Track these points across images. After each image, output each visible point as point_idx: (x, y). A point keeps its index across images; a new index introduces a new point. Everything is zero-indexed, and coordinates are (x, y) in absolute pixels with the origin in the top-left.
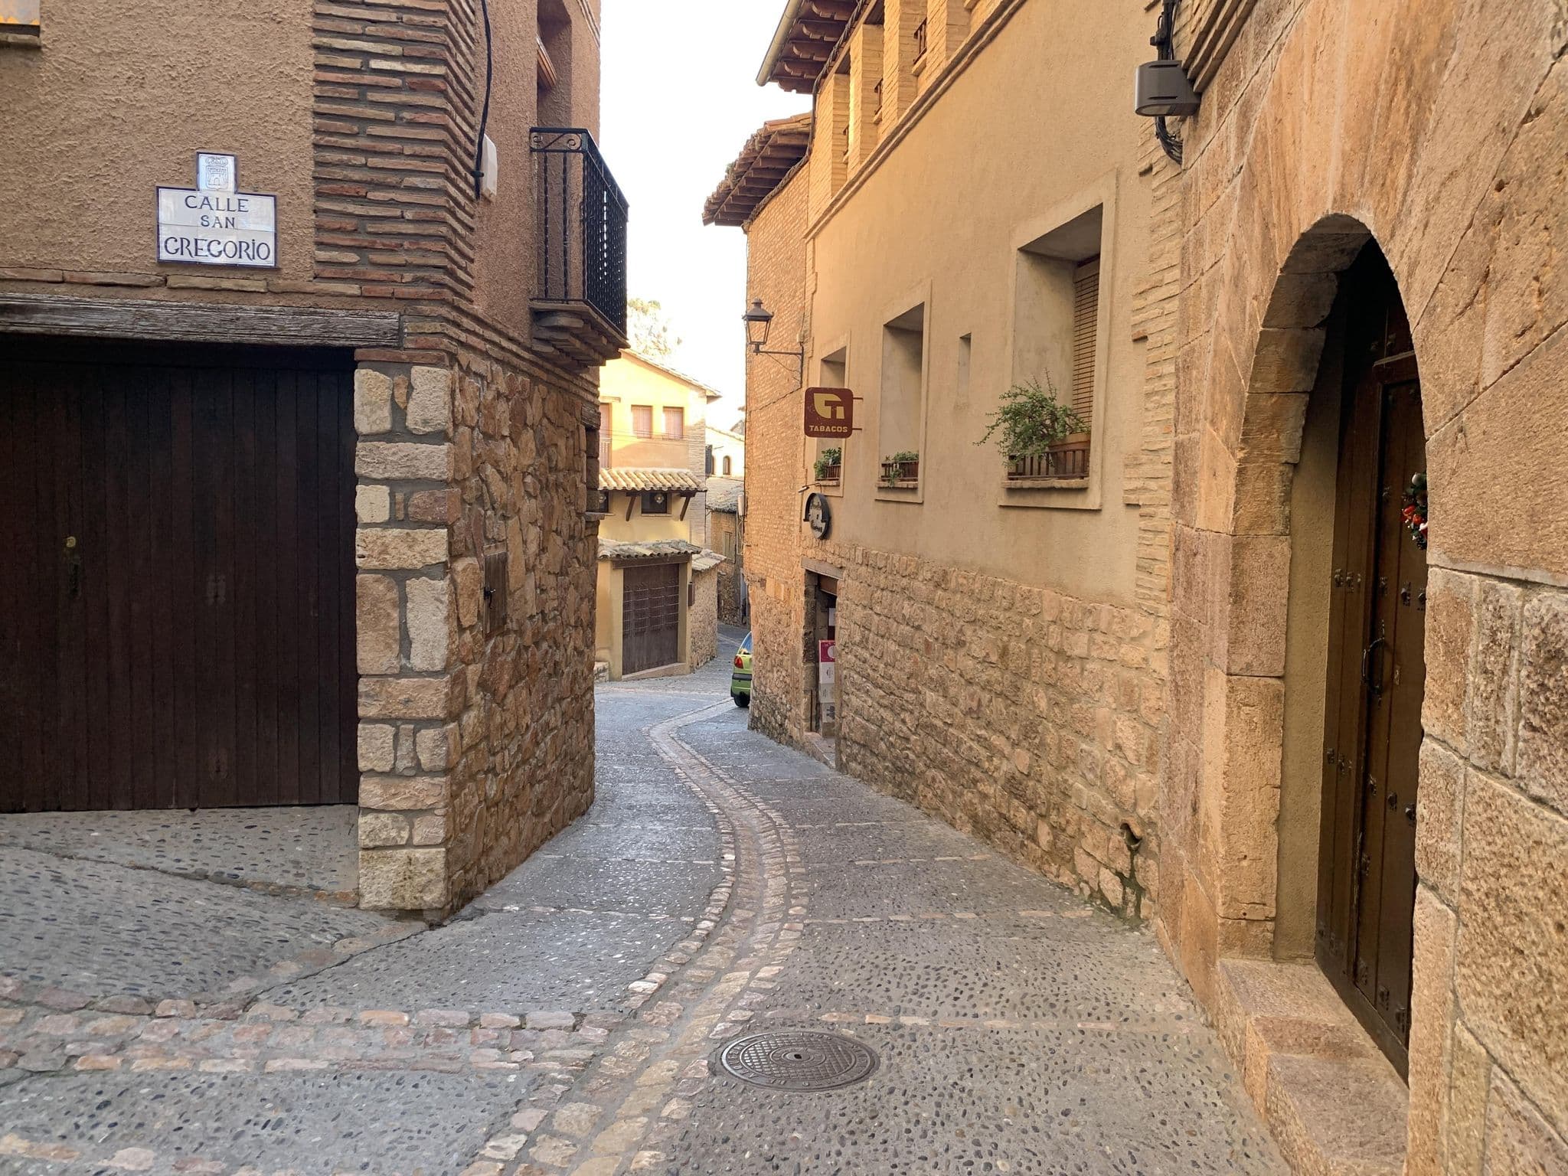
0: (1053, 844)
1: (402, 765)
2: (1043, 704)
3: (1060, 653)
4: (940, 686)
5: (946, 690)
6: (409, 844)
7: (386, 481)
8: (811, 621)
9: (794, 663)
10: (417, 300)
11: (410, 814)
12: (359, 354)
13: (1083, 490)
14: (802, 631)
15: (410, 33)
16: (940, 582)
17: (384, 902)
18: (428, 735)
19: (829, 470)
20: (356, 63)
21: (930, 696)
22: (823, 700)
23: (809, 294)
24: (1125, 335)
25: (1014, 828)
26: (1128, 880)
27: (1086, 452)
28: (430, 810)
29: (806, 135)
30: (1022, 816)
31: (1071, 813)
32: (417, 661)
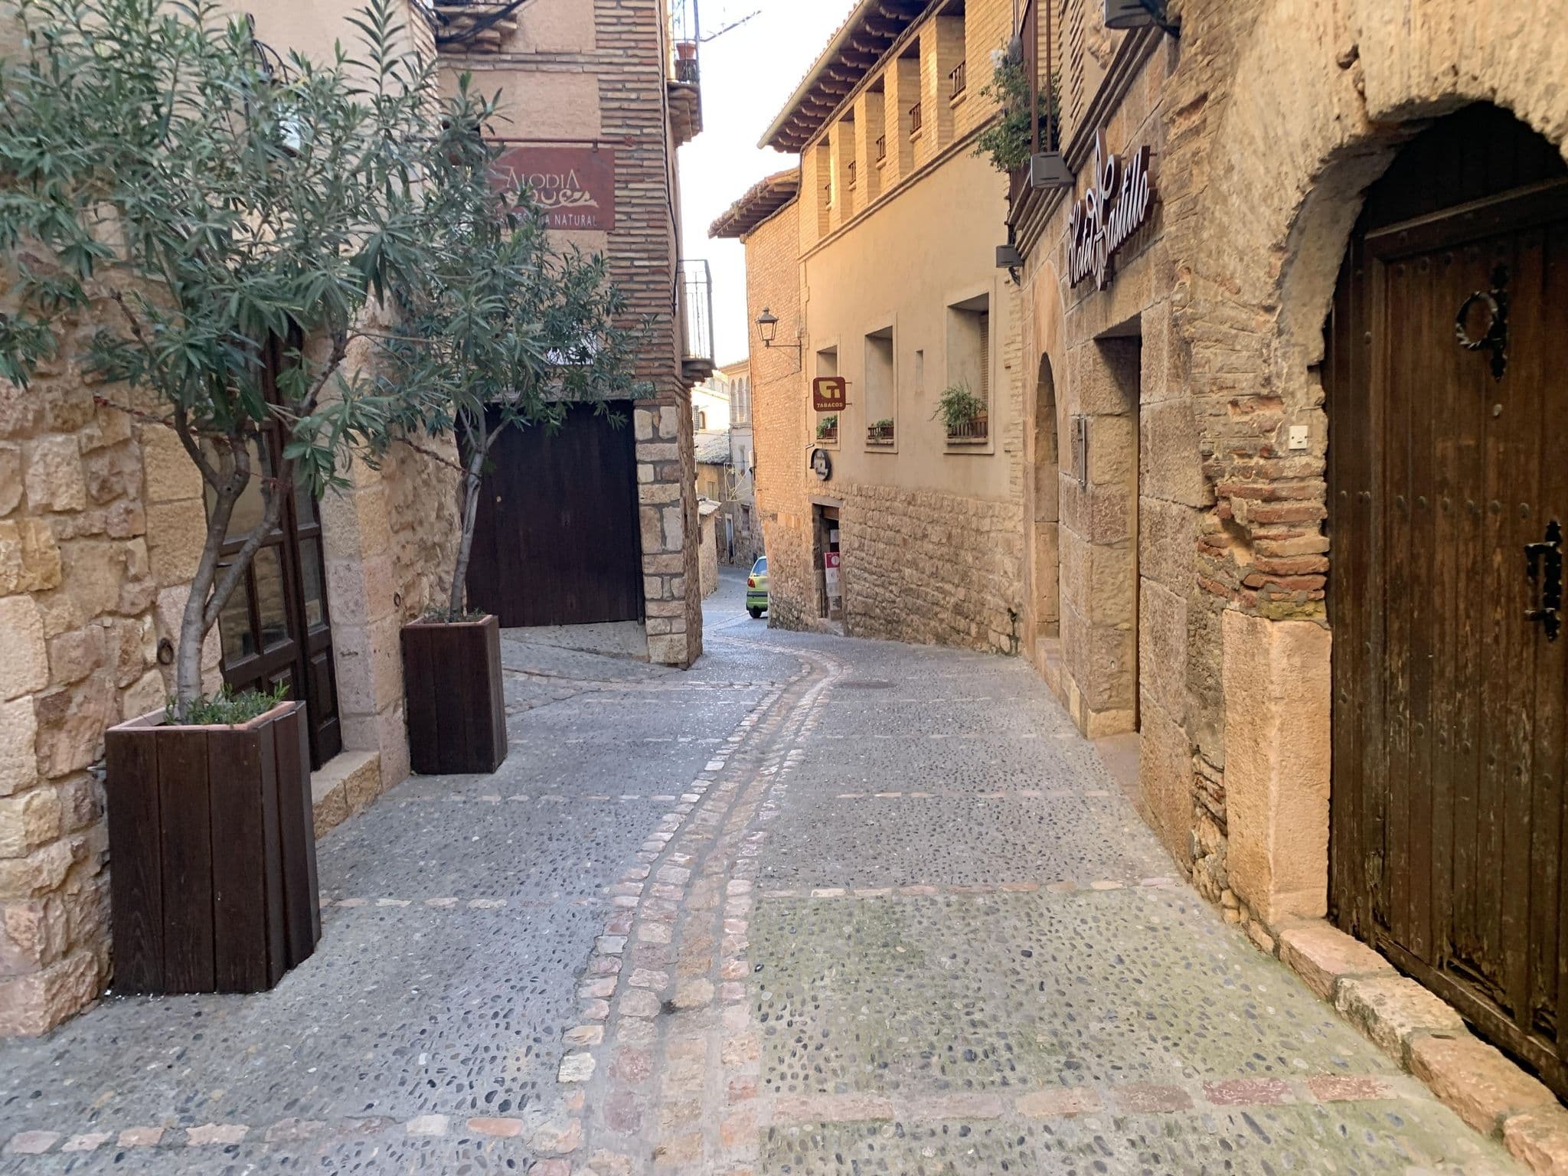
0: (978, 633)
1: (666, 595)
2: (970, 560)
3: (977, 531)
4: (914, 564)
5: (917, 565)
6: (671, 632)
7: (652, 462)
8: (818, 539)
9: (806, 571)
10: (660, 375)
11: (670, 618)
12: (636, 402)
13: (985, 444)
14: (812, 548)
15: (651, 247)
16: (911, 501)
17: (661, 659)
18: (676, 581)
19: (828, 431)
20: (628, 263)
21: (907, 571)
22: (829, 595)
23: (803, 301)
24: (1001, 365)
25: (958, 632)
26: (1013, 637)
27: (986, 423)
28: (679, 616)
29: (796, 184)
30: (962, 623)
31: (986, 613)
32: (670, 547)
